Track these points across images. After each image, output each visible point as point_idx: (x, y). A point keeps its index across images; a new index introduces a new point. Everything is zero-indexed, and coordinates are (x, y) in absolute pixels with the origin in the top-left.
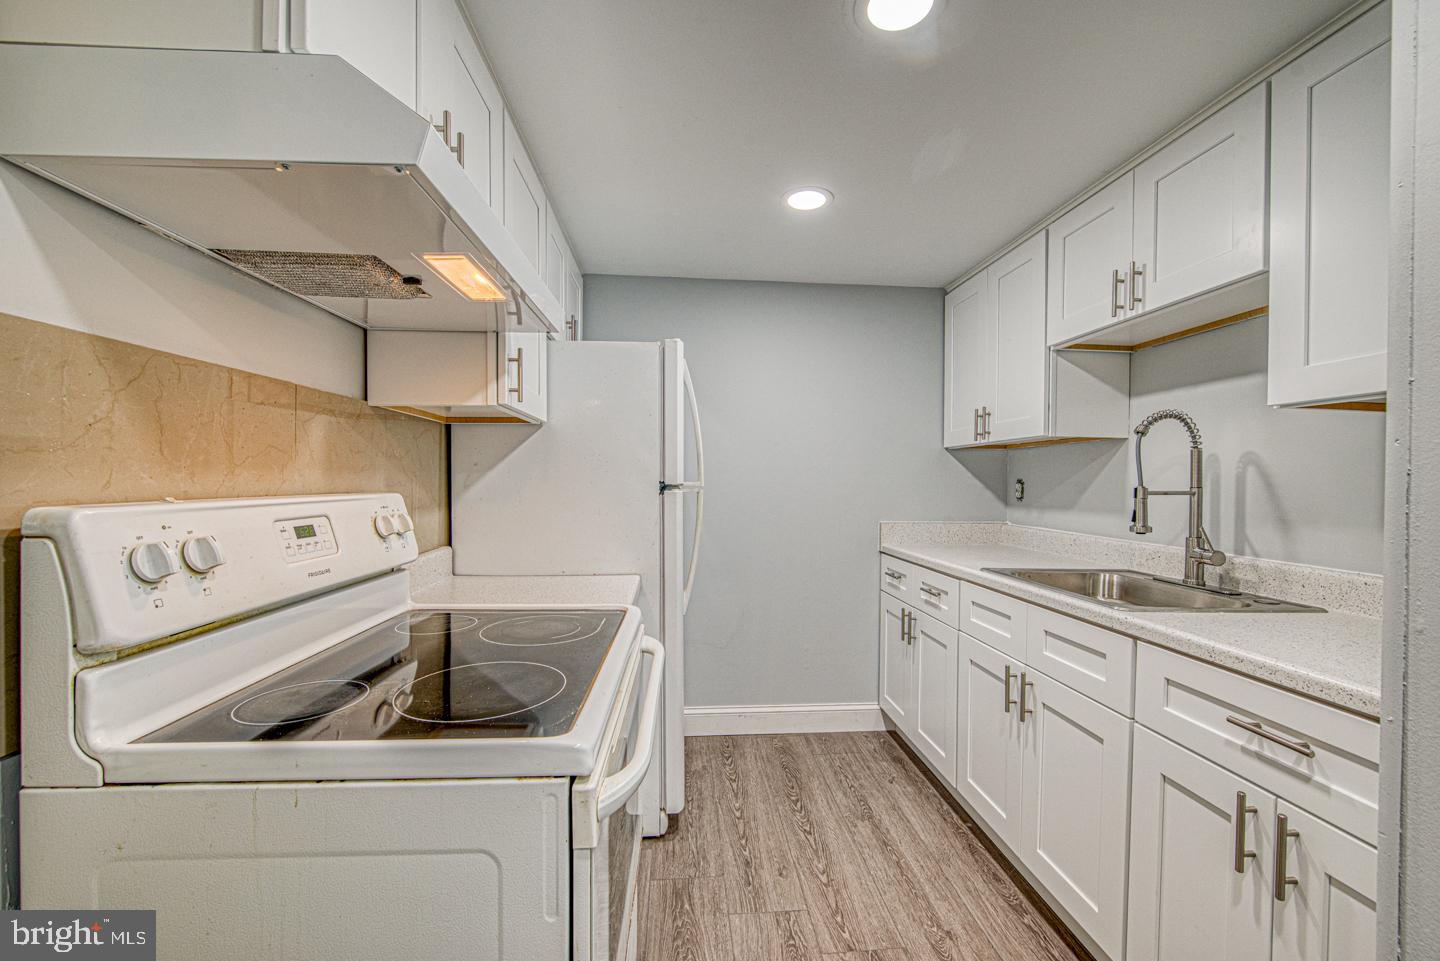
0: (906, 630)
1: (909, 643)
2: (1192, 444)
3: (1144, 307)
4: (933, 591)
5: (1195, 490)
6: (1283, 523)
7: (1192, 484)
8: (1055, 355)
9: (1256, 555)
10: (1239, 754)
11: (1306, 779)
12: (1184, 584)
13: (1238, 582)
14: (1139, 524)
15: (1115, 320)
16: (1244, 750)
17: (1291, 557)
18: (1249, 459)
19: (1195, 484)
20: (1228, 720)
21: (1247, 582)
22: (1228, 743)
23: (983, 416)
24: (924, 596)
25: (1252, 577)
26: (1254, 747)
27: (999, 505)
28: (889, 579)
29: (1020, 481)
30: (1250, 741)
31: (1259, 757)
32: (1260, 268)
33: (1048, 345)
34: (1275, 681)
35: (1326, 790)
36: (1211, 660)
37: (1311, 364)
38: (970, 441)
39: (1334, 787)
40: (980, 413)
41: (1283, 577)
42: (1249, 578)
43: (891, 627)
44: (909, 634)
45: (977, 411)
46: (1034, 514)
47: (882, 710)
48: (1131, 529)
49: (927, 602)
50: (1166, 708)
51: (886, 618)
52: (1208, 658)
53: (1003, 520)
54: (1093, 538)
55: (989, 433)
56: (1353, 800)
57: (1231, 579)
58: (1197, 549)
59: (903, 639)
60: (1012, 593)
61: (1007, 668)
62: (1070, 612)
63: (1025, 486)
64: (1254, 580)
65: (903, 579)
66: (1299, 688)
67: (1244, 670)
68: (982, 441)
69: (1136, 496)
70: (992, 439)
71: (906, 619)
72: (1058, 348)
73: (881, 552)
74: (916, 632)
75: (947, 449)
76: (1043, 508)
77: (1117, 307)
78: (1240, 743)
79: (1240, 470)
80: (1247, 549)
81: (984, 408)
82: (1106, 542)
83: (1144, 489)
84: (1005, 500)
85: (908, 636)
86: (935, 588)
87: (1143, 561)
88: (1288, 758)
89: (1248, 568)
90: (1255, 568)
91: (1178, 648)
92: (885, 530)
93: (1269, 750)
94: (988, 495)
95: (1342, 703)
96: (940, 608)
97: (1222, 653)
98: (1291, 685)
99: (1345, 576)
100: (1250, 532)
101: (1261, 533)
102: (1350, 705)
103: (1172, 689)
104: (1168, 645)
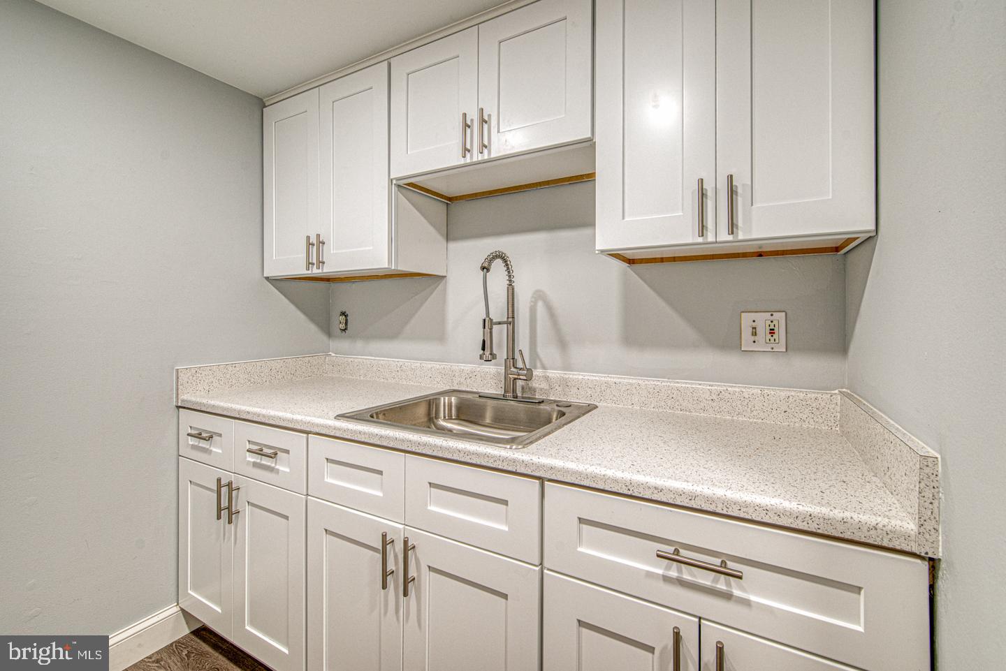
0: (224, 503)
1: (230, 522)
2: (508, 282)
3: (489, 153)
4: (266, 451)
5: (510, 320)
6: (562, 344)
7: (508, 315)
8: (397, 189)
9: (544, 367)
10: (661, 584)
11: (728, 596)
12: (504, 398)
13: (535, 390)
14: (487, 352)
15: (462, 161)
16: (666, 579)
17: (567, 367)
18: (539, 296)
19: (510, 315)
20: (658, 556)
21: (541, 389)
22: (649, 575)
23: (315, 245)
24: (251, 458)
25: (544, 385)
26: (673, 574)
27: (323, 337)
28: (192, 441)
29: (343, 314)
30: (668, 568)
31: (681, 583)
32: (589, 135)
33: (391, 177)
34: (695, 506)
35: (747, 603)
36: (629, 493)
37: (626, 219)
38: (302, 271)
39: (753, 598)
40: (313, 240)
41: (565, 383)
42: (542, 386)
43: (197, 504)
44: (229, 508)
45: (308, 238)
46: (359, 344)
47: (182, 610)
48: (481, 357)
49: (255, 465)
50: (580, 549)
51: (189, 492)
52: (626, 492)
53: (326, 353)
54: (418, 364)
55: (323, 263)
56: (771, 607)
57: (530, 388)
58: (513, 369)
59: (219, 517)
60: (385, 444)
61: (384, 536)
62: (463, 460)
63: (348, 318)
64: (545, 388)
65: (215, 438)
66: (719, 510)
67: (664, 500)
68: (315, 271)
69: (484, 328)
70: (328, 269)
71: (224, 490)
72: (401, 183)
73: (178, 407)
74: (241, 504)
75: (267, 278)
76: (368, 338)
77: (466, 150)
78: (660, 572)
79: (532, 304)
80: (539, 365)
81: (318, 236)
82: (430, 366)
83: (491, 320)
84: (328, 332)
85: (227, 510)
86: (266, 446)
87: (462, 380)
88: (705, 579)
89: (542, 379)
90: (547, 378)
91: (594, 485)
92: (183, 377)
93: (688, 574)
94: (313, 328)
95: (759, 519)
96: (277, 471)
97: (639, 485)
98: (711, 508)
99: (603, 379)
100: (539, 350)
101: (547, 352)
102: (766, 520)
103: (584, 527)
104: (582, 483)
